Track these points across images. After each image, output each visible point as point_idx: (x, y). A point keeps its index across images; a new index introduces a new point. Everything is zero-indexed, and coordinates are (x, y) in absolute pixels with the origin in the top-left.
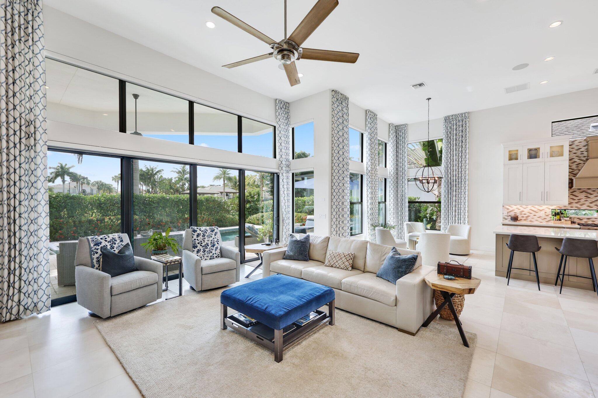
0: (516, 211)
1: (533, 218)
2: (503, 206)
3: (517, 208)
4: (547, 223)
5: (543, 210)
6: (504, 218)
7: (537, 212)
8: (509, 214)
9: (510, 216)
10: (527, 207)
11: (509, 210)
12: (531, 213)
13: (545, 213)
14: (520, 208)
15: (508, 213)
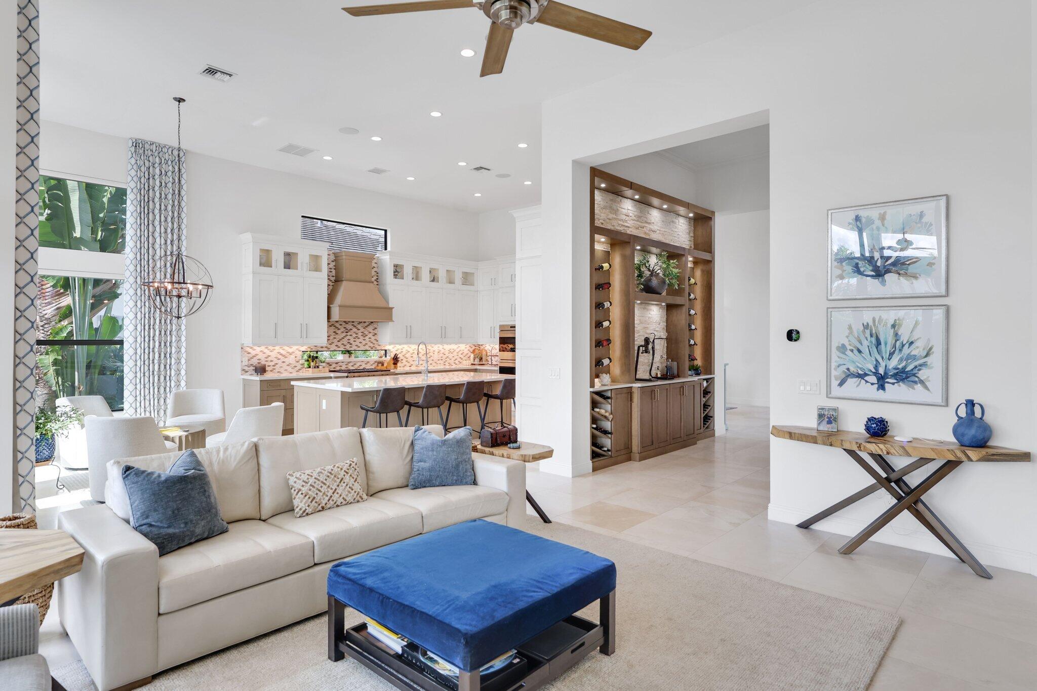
0: (261, 356)
1: (281, 367)
2: (242, 348)
3: (261, 351)
4: (298, 373)
5: (293, 352)
6: (243, 370)
7: (286, 357)
8: (251, 362)
9: (252, 365)
10: (274, 349)
11: (250, 356)
12: (279, 359)
13: (296, 357)
14: (266, 351)
15: (249, 360)
